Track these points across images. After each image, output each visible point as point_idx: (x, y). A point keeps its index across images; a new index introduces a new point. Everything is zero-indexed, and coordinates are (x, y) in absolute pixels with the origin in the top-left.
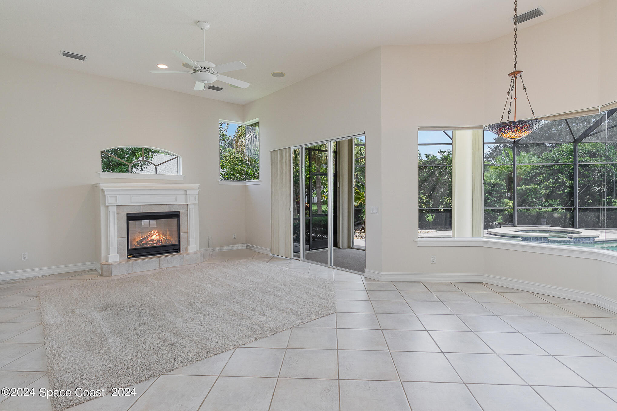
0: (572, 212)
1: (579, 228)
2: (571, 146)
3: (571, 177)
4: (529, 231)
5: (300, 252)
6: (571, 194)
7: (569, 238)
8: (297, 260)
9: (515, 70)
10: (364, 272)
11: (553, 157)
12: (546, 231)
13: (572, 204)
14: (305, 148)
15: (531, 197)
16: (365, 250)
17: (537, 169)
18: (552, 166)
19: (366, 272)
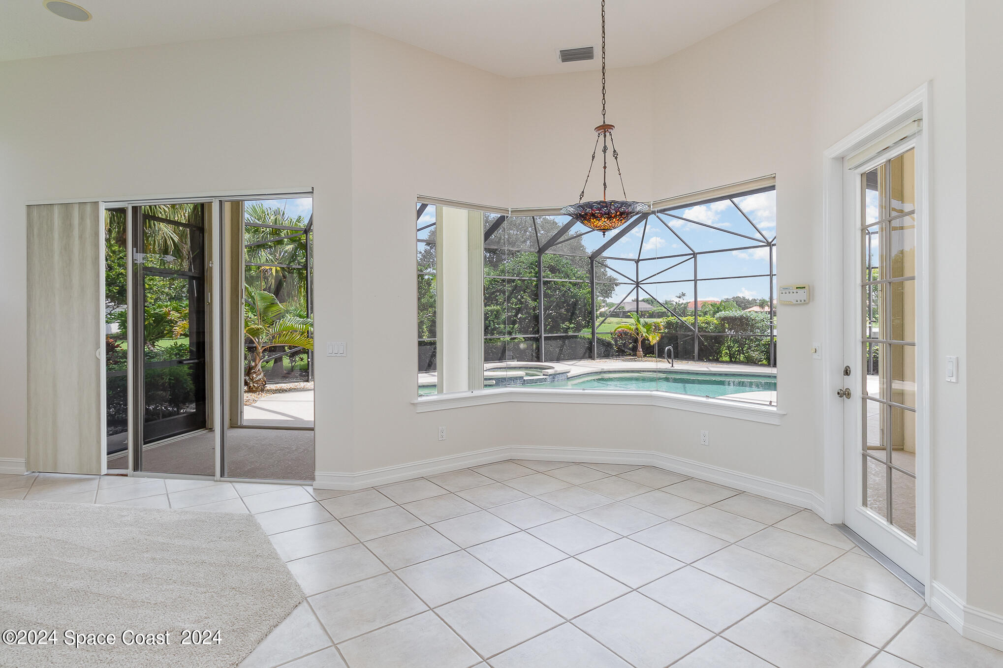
0: (537, 340)
1: (545, 361)
2: (533, 258)
3: (536, 296)
4: (497, 370)
5: (127, 449)
6: (536, 318)
7: (544, 375)
8: (118, 475)
9: (604, 123)
10: (313, 479)
11: (513, 270)
12: (520, 368)
13: (538, 332)
14: (133, 207)
15: (494, 323)
16: (312, 429)
17: (497, 285)
18: (514, 281)
19: (316, 477)
